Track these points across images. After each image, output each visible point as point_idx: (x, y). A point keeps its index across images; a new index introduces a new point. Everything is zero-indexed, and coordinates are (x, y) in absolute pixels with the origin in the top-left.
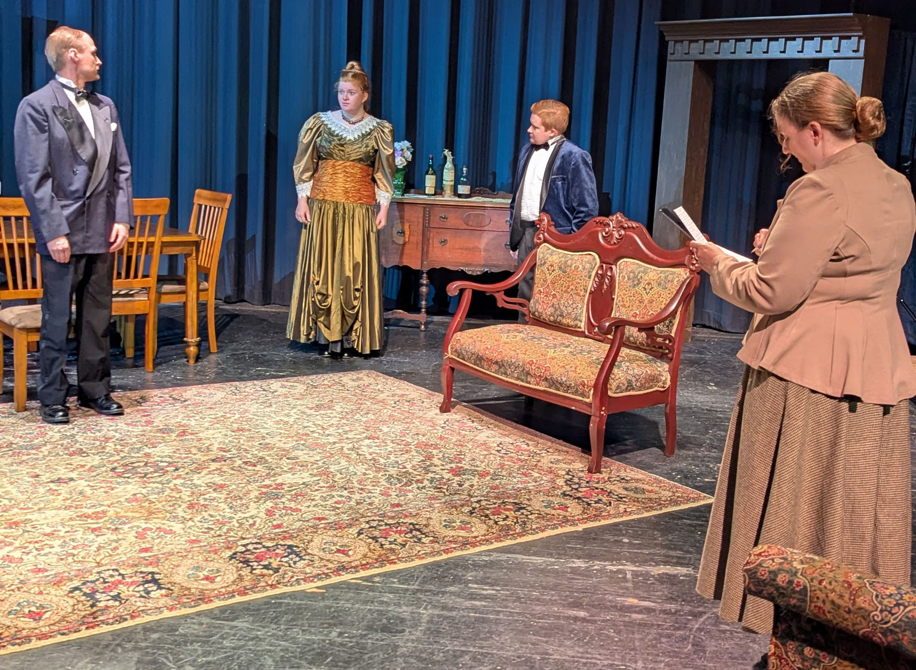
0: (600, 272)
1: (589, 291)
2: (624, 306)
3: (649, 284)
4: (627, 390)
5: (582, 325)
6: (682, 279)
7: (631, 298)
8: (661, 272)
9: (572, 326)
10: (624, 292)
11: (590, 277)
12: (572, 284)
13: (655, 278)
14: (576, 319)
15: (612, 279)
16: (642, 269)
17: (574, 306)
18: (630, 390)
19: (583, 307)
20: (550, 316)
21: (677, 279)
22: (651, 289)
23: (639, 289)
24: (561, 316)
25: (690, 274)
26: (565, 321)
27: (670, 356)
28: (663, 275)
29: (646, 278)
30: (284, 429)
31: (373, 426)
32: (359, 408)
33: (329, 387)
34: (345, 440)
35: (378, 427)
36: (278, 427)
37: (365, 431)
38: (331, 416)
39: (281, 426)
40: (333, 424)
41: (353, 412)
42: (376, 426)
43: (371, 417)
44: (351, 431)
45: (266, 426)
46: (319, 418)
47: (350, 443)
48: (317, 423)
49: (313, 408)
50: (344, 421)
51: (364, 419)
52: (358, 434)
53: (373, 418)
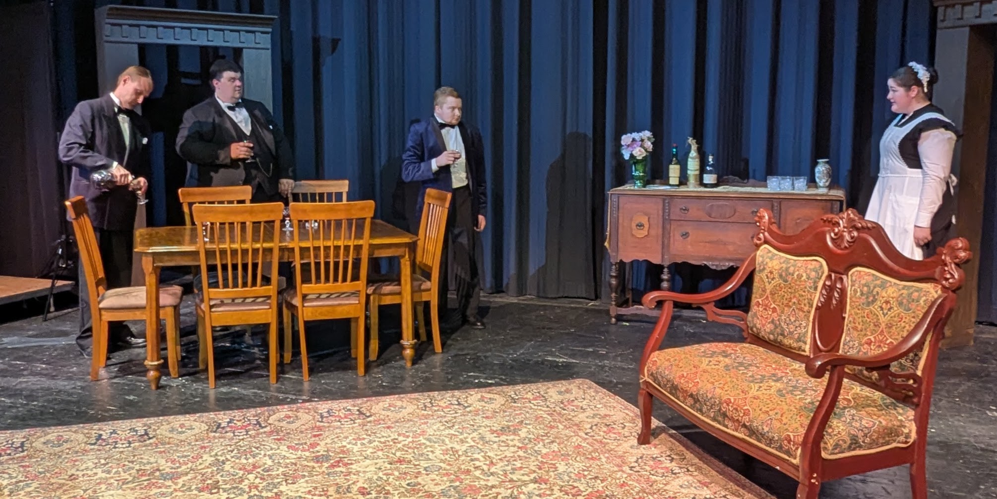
0: (828, 283)
1: (815, 306)
2: (855, 329)
3: (887, 302)
4: (850, 448)
5: (807, 348)
6: (931, 299)
7: (864, 320)
8: (904, 287)
9: (795, 349)
10: (856, 310)
11: (816, 288)
12: (795, 297)
13: (895, 295)
14: (799, 340)
15: (843, 292)
16: (878, 282)
17: (797, 323)
18: (854, 449)
19: (808, 325)
20: (769, 333)
21: (924, 298)
22: (889, 310)
23: (875, 308)
24: (782, 335)
25: (943, 292)
26: (787, 342)
27: (915, 400)
28: (905, 292)
29: (884, 294)
30: (447, 462)
31: (550, 462)
32: (547, 434)
33: (530, 402)
34: (507, 483)
35: (554, 464)
36: (443, 458)
37: (537, 470)
38: (511, 443)
39: (447, 457)
40: (506, 457)
41: (538, 439)
42: (553, 462)
43: (555, 447)
44: (521, 468)
45: (431, 456)
46: (495, 446)
47: (510, 488)
48: (489, 454)
49: (496, 431)
50: (521, 453)
51: (544, 451)
52: (526, 474)
53: (556, 449)
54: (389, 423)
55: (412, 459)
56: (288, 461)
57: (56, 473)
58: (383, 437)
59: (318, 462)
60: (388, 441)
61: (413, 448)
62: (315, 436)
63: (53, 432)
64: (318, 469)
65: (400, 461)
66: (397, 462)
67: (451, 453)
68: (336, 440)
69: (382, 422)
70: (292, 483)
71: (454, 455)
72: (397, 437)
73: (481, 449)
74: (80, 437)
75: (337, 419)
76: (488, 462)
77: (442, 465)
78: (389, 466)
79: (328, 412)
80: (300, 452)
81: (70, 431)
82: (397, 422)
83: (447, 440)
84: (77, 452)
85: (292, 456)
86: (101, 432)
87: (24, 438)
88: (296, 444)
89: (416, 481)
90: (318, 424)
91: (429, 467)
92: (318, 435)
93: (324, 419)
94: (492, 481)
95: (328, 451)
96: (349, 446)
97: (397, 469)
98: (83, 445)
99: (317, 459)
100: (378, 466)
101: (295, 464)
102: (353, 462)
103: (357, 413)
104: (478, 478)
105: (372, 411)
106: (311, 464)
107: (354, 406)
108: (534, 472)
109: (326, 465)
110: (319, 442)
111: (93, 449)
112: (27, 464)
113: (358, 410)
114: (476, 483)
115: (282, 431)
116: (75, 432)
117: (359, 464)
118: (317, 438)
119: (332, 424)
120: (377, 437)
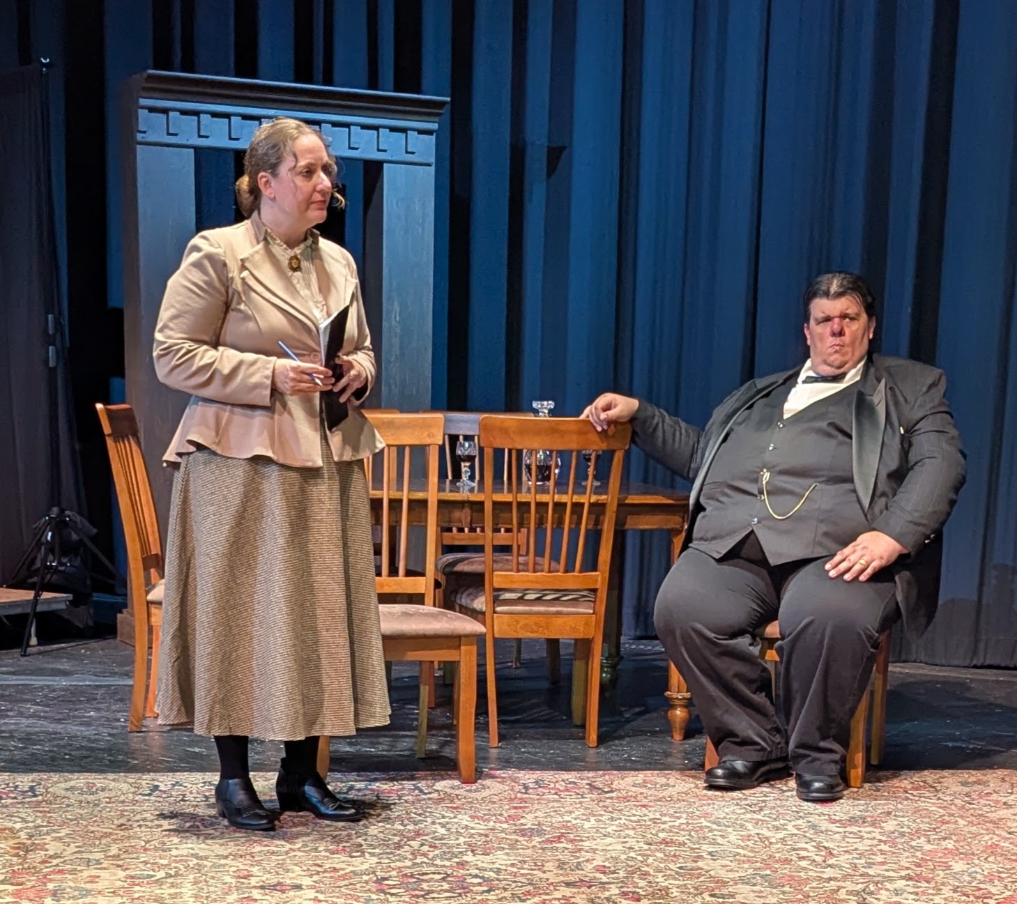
30: (749, 849)
31: (938, 860)
32: (934, 829)
33: (907, 792)
34: (856, 877)
35: (946, 862)
36: (743, 844)
37: (913, 867)
38: (866, 836)
39: (748, 843)
40: (856, 849)
41: (917, 833)
42: (944, 860)
43: (950, 844)
44: (883, 863)
45: (720, 840)
46: (837, 836)
47: (862, 883)
48: (826, 844)
49: (841, 821)
50: (883, 847)
51: (928, 847)
52: (893, 870)
53: (950, 846)
54: (645, 802)
55: (686, 841)
56: (473, 831)
57: (95, 821)
58: (635, 815)
59: (523, 835)
60: (645, 821)
61: (690, 831)
62: (516, 808)
63: (78, 779)
64: (525, 843)
65: (665, 842)
66: (661, 843)
67: (756, 839)
68: (552, 814)
69: (633, 799)
70: (483, 854)
71: (763, 842)
72: (659, 817)
73: (810, 839)
74: (125, 787)
75: (553, 792)
76: (823, 853)
77: (740, 851)
78: (646, 847)
79: (536, 782)
80: (492, 823)
81: (104, 778)
82: (659, 801)
83: (750, 826)
84: (123, 802)
85: (480, 827)
86: (156, 783)
87: (32, 781)
88: (485, 814)
89: (694, 865)
90: (519, 795)
91: (716, 851)
92: (521, 808)
93: (530, 791)
94: (829, 873)
95: (539, 824)
96: (574, 822)
97: (660, 850)
98: (131, 795)
99: (523, 833)
100: (628, 845)
101: (486, 836)
102: (584, 839)
103: (587, 787)
104: (804, 869)
105: (613, 786)
106: (514, 837)
107: (582, 779)
108: (908, 868)
109: (538, 839)
110: (524, 815)
111: (149, 800)
112: (47, 810)
113: (588, 784)
114: (802, 874)
115: (459, 800)
116: (114, 780)
117: (595, 842)
118: (520, 811)
119: (544, 797)
120: (625, 815)
